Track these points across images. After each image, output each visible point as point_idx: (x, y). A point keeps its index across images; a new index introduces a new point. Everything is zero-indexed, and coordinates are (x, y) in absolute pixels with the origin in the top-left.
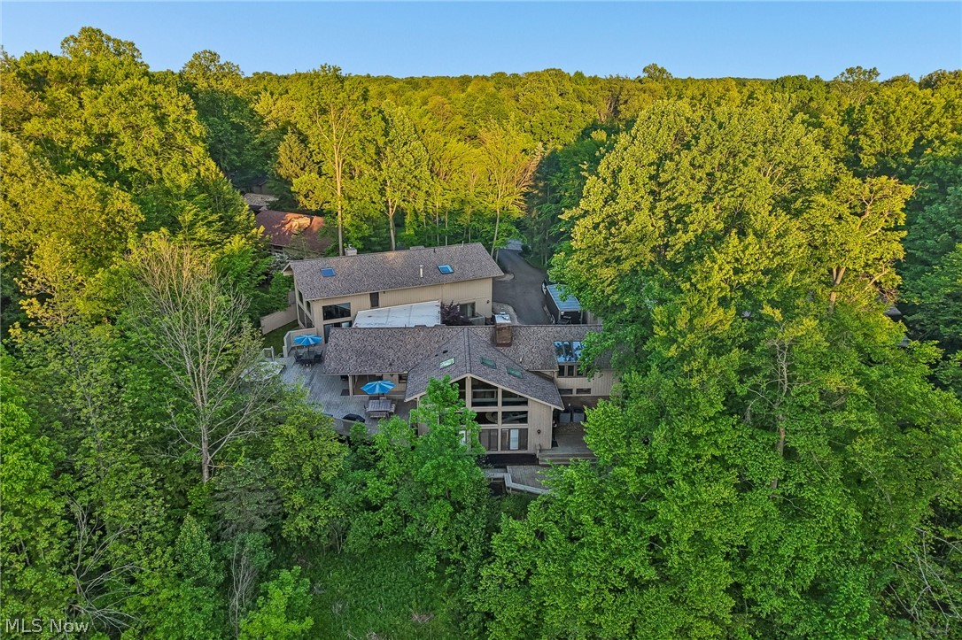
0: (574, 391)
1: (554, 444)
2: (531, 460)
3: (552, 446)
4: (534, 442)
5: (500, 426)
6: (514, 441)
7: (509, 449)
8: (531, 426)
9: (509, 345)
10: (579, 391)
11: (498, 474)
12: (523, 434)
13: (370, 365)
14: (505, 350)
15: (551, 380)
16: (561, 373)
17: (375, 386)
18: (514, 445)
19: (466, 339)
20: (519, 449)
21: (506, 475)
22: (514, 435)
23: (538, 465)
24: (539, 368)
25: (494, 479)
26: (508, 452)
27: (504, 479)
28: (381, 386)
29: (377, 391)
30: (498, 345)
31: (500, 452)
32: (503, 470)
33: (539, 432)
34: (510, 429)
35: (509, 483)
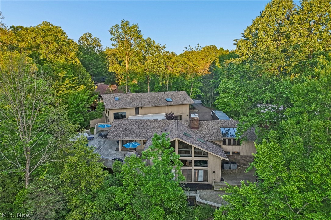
0: (231, 153)
1: (222, 179)
2: (210, 187)
3: (221, 181)
4: (211, 178)
5: (193, 168)
6: (201, 177)
7: (198, 181)
8: (210, 168)
9: (198, 128)
10: (234, 153)
11: (192, 194)
12: (206, 173)
13: (130, 135)
14: (196, 131)
15: (220, 146)
16: (224, 143)
17: (130, 144)
18: (201, 179)
19: (177, 124)
20: (203, 181)
21: (196, 195)
22: (201, 173)
23: (214, 190)
24: (213, 139)
25: (190, 197)
26: (198, 183)
27: (195, 197)
28: (132, 144)
29: (131, 146)
30: (192, 128)
31: (193, 182)
32: (195, 192)
33: (214, 172)
34: (198, 170)
35: (198, 199)
